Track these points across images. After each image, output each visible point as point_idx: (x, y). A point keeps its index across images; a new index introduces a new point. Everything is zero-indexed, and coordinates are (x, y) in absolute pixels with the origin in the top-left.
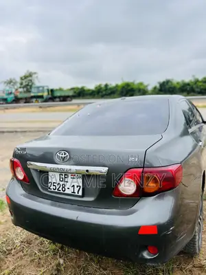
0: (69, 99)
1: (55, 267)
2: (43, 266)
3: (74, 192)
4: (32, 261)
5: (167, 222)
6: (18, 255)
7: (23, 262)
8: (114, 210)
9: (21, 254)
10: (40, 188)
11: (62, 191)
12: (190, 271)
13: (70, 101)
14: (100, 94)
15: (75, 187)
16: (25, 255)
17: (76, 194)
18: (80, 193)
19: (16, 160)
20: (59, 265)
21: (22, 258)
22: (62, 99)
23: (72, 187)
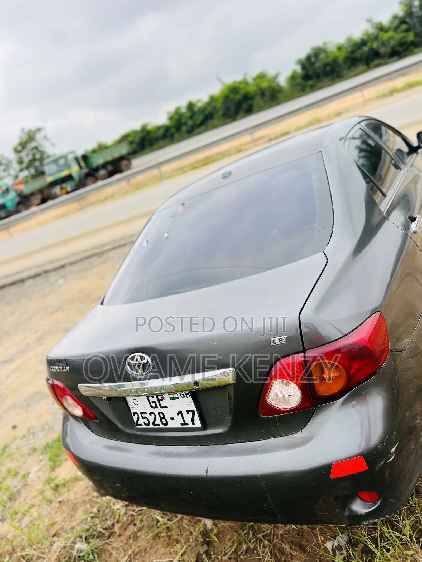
1: (201, 540)
2: (178, 541)
3: (185, 424)
4: (157, 536)
5: (380, 442)
6: (128, 532)
7: (142, 543)
9: (132, 529)
10: (120, 426)
11: (162, 426)
14: (184, 129)
15: (185, 413)
16: (140, 530)
17: (191, 425)
18: (198, 423)
20: (205, 533)
21: (136, 537)
22: (110, 168)
23: (178, 414)
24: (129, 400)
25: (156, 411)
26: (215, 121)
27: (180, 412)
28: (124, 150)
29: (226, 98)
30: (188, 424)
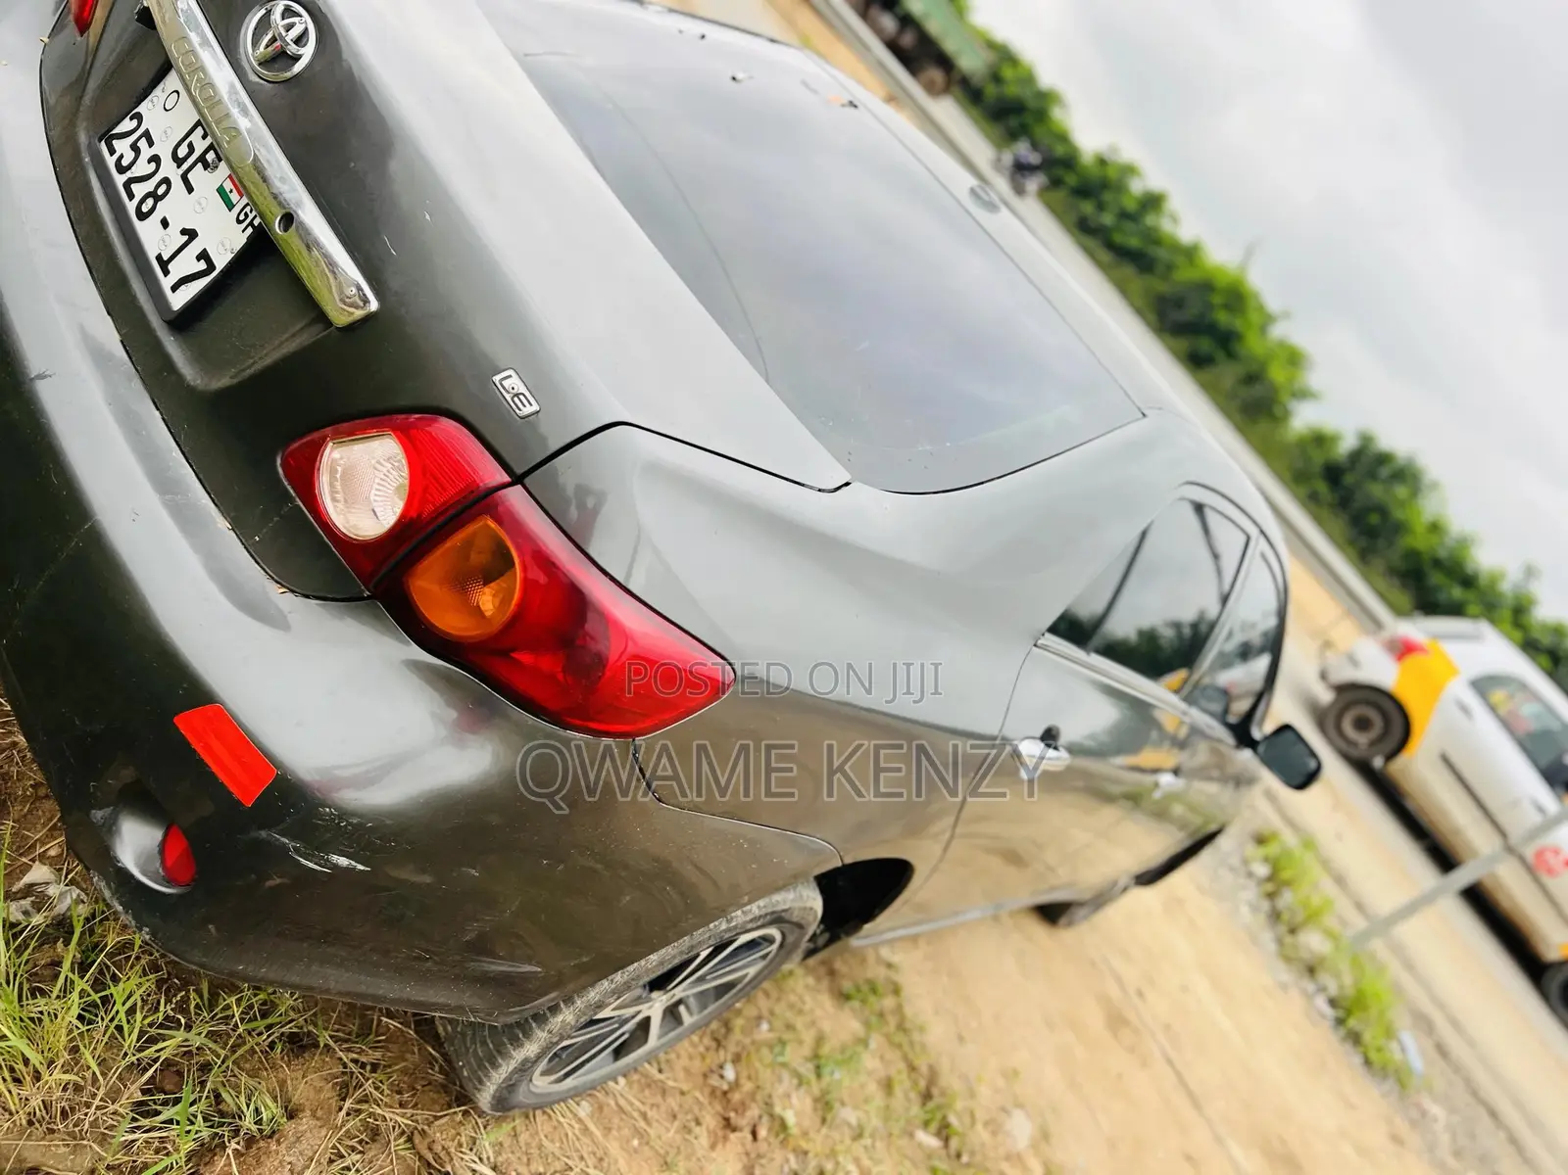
0: (936, 75)
3: (164, 265)
11: (131, 207)
14: (1087, 207)
15: (195, 248)
17: (166, 283)
18: (178, 300)
22: (908, 40)
23: (184, 232)
24: (172, 81)
25: (168, 169)
26: (1138, 283)
27: (191, 234)
28: (971, 61)
29: (1206, 287)
30: (166, 273)
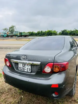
0: (27, 36)
2: (15, 98)
4: (12, 96)
5: (62, 83)
6: (7, 94)
7: (8, 97)
8: (42, 78)
9: (7, 93)
11: (23, 71)
12: (71, 102)
13: (28, 37)
14: (39, 35)
16: (9, 94)
19: (6, 58)
20: (21, 98)
22: (24, 36)
26: (45, 35)
28: (28, 34)
29: (48, 32)
